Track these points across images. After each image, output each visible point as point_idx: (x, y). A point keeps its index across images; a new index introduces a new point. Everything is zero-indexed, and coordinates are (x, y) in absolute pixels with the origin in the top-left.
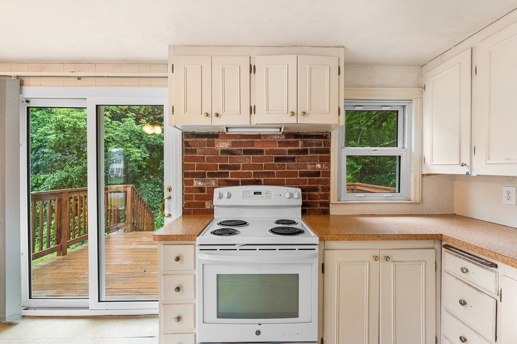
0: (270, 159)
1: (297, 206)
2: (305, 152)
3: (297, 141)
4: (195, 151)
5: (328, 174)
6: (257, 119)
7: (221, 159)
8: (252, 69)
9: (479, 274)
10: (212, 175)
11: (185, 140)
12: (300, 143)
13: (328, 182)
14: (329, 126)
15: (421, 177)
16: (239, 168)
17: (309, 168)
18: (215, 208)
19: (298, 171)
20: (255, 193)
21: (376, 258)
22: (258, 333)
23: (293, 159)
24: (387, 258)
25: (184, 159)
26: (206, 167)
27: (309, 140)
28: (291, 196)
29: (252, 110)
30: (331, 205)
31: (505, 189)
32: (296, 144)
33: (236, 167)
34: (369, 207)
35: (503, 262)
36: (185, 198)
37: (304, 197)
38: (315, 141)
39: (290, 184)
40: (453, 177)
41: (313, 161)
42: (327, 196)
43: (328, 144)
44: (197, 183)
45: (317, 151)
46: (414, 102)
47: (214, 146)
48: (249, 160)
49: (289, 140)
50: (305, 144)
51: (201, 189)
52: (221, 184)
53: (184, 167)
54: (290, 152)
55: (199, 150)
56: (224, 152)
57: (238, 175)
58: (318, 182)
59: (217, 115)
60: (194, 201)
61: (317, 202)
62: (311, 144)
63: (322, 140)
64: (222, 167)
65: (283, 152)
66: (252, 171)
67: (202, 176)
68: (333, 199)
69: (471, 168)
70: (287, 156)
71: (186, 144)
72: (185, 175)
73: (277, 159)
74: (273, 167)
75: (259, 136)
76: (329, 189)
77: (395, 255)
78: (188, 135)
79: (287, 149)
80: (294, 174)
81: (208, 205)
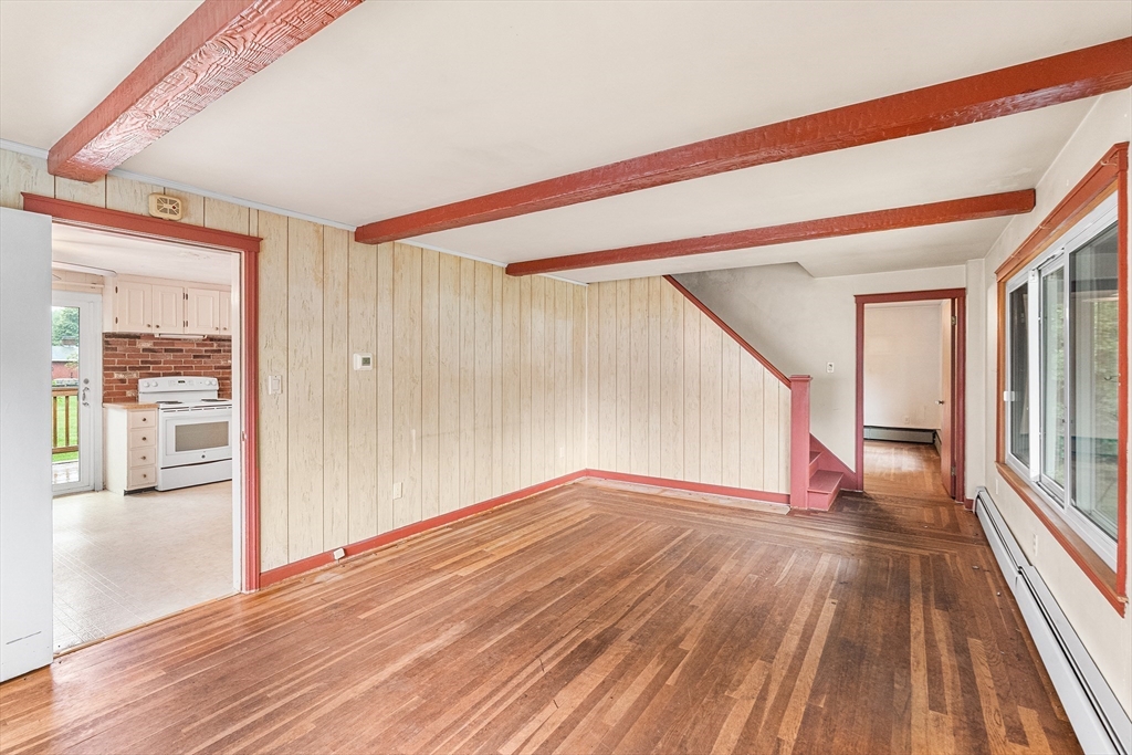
0: (189, 356)
1: (214, 391)
3: (214, 344)
4: (116, 349)
6: (188, 330)
7: (142, 356)
8: (187, 296)
10: (132, 369)
11: (106, 339)
16: (160, 363)
17: (221, 363)
18: (140, 395)
19: (214, 365)
20: (179, 382)
22: (203, 457)
23: (209, 357)
25: (104, 356)
26: (127, 363)
27: (222, 343)
28: (211, 383)
29: (186, 324)
32: (212, 345)
33: (158, 363)
36: (106, 388)
37: (219, 384)
38: (220, 343)
39: (205, 375)
41: (223, 358)
44: (117, 375)
47: (135, 345)
48: (170, 357)
49: (205, 342)
50: (219, 346)
51: (123, 381)
52: (141, 377)
53: (104, 362)
54: (206, 351)
55: (119, 348)
56: (144, 350)
57: (160, 368)
59: (158, 327)
60: (113, 391)
63: (225, 343)
64: (143, 362)
65: (197, 351)
66: (173, 366)
67: (123, 369)
70: (204, 354)
71: (106, 343)
72: (105, 369)
73: (195, 357)
74: (192, 362)
78: (107, 335)
79: (204, 349)
80: (210, 368)
81: (129, 394)
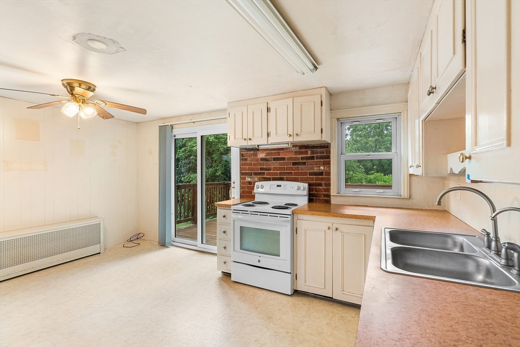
0: (289, 164)
1: (303, 195)
2: (312, 158)
3: (307, 151)
4: (246, 160)
5: (329, 174)
6: (271, 140)
7: (260, 164)
8: (269, 110)
10: (256, 174)
11: (242, 153)
12: (309, 152)
13: (329, 179)
15: (409, 176)
16: (271, 170)
17: (316, 170)
18: (255, 194)
19: (308, 171)
20: (278, 186)
21: (329, 228)
22: (259, 261)
23: (304, 164)
24: (336, 229)
25: (241, 165)
26: (253, 169)
27: (315, 150)
28: (299, 189)
29: (269, 135)
30: (331, 197)
32: (306, 153)
33: (269, 169)
34: (362, 199)
36: (241, 188)
37: (312, 190)
38: (319, 150)
39: (302, 181)
41: (319, 164)
42: (328, 190)
43: (329, 152)
44: (248, 179)
45: (321, 158)
46: (402, 114)
47: (257, 156)
48: (276, 164)
49: (301, 150)
50: (312, 153)
51: (250, 183)
52: (260, 180)
53: (241, 169)
54: (302, 158)
55: (249, 159)
56: (262, 159)
57: (269, 174)
58: (322, 179)
59: (250, 139)
60: (246, 190)
61: (321, 194)
62: (317, 153)
63: (324, 150)
64: (262, 169)
65: (298, 158)
66: (278, 172)
67: (250, 174)
68: (333, 191)
70: (300, 161)
71: (242, 155)
72: (242, 174)
73: (294, 164)
74: (292, 168)
75: (282, 149)
76: (329, 185)
78: (241, 150)
79: (300, 156)
80: (305, 174)
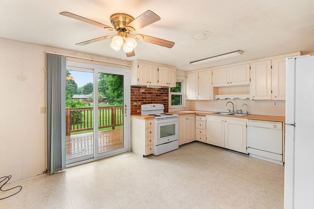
0: (154, 95)
1: (162, 110)
2: (163, 93)
4: (134, 92)
5: (168, 100)
6: (158, 84)
7: (142, 95)
8: (158, 70)
9: (203, 118)
10: (139, 101)
12: (162, 91)
13: (168, 102)
14: (169, 87)
15: (186, 101)
17: (164, 98)
18: (142, 112)
20: (153, 106)
21: (186, 119)
22: (168, 140)
23: (160, 96)
24: (188, 119)
25: (131, 95)
26: (137, 98)
28: (161, 107)
29: (158, 82)
31: (202, 103)
33: (146, 98)
34: (176, 109)
35: (207, 114)
36: (131, 109)
37: (165, 107)
38: (165, 90)
39: (159, 103)
40: (191, 100)
41: (165, 96)
43: (168, 91)
44: (135, 104)
45: (166, 93)
46: (184, 81)
47: (140, 91)
48: (149, 96)
49: (159, 90)
50: (163, 91)
51: (136, 106)
52: (142, 104)
53: (131, 98)
54: (160, 93)
55: (135, 92)
56: (143, 93)
57: (147, 101)
58: (166, 102)
59: (150, 82)
60: (134, 110)
61: (166, 109)
62: (164, 91)
64: (142, 98)
65: (158, 93)
66: (150, 99)
67: (136, 101)
68: (169, 108)
69: (198, 98)
71: (132, 90)
72: (131, 101)
73: (157, 96)
74: (156, 98)
75: (152, 88)
76: (168, 104)
77: (189, 118)
78: (132, 87)
80: (160, 100)
81: (138, 111)
